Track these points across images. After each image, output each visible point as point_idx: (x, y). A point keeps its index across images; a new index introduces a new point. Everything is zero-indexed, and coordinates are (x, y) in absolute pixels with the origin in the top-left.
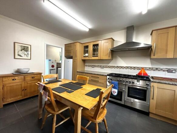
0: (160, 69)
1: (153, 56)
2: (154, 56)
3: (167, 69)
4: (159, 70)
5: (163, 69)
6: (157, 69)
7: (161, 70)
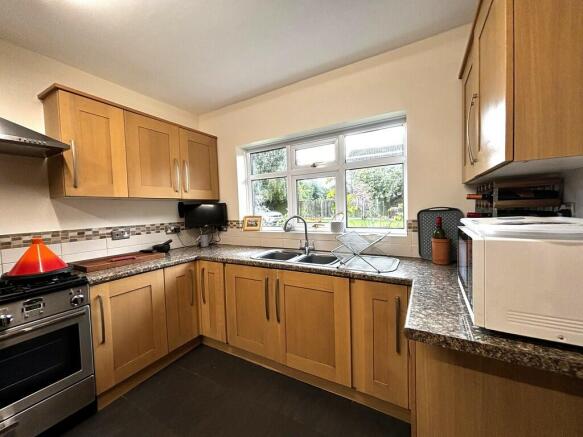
0: (90, 233)
1: (73, 189)
2: (75, 187)
3: (110, 231)
4: (89, 238)
5: (101, 232)
6: (81, 233)
7: (96, 233)
